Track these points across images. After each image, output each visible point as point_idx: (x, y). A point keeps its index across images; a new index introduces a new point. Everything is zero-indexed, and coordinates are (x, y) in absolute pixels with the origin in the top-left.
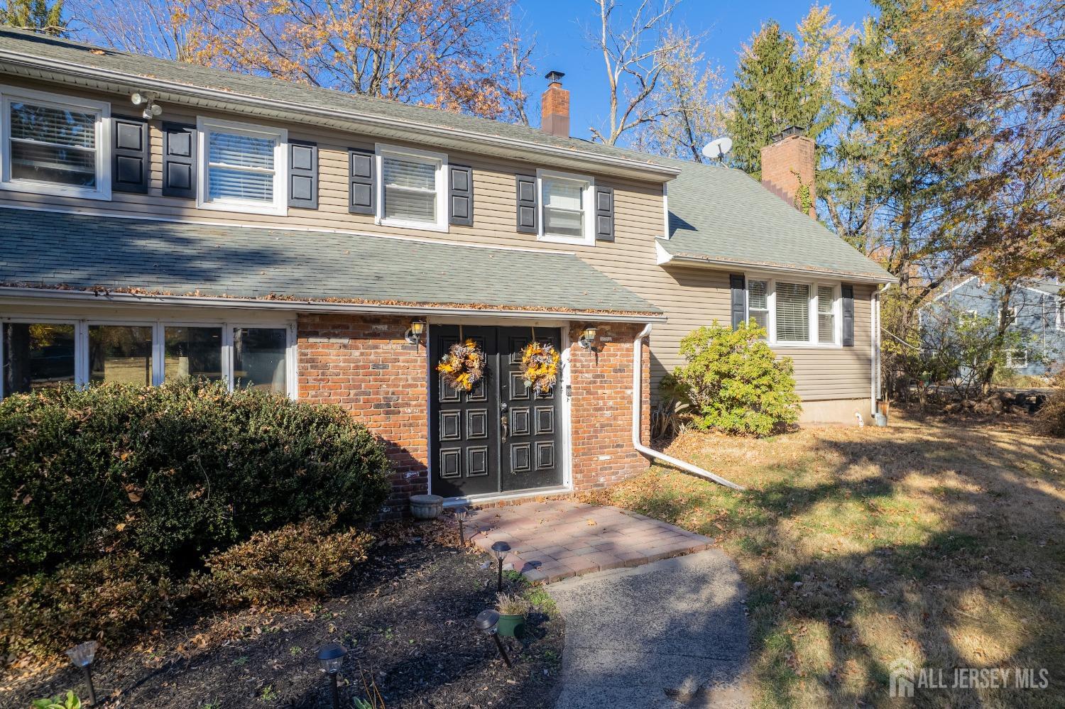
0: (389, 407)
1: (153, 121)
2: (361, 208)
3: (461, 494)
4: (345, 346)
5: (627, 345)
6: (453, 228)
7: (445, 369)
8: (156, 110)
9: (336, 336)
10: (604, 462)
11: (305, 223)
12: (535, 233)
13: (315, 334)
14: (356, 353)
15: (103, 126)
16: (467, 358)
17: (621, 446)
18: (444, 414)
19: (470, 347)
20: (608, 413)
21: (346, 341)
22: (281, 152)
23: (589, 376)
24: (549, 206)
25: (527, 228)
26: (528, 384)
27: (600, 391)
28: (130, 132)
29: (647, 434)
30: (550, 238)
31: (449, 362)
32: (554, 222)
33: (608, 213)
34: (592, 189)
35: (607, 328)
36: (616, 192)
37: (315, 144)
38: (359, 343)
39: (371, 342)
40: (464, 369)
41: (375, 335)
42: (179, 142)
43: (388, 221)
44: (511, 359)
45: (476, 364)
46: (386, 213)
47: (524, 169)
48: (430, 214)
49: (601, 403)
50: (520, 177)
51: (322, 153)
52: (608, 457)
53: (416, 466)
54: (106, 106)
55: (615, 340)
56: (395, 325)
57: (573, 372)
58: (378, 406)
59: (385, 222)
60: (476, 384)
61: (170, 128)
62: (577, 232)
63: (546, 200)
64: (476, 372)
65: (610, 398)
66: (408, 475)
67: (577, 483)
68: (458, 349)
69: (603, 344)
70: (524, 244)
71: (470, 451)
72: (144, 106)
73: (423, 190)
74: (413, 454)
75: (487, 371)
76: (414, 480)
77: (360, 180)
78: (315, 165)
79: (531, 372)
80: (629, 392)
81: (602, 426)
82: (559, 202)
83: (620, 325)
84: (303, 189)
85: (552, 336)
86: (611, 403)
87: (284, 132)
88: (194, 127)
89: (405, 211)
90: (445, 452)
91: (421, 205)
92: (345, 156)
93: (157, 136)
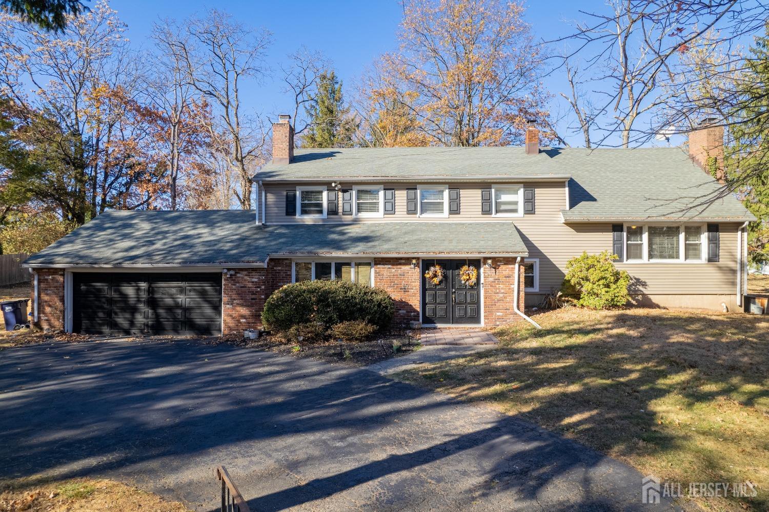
0: (405, 290)
1: (339, 190)
2: (411, 211)
3: (435, 323)
4: (390, 268)
5: (512, 266)
6: (450, 216)
7: (427, 276)
8: (339, 186)
9: (386, 264)
10: (499, 316)
11: (390, 219)
12: (491, 214)
13: (380, 264)
14: (393, 270)
15: (325, 194)
16: (436, 272)
17: (509, 309)
18: (427, 293)
19: (437, 268)
20: (501, 295)
21: (390, 266)
22: (381, 193)
23: (491, 279)
24: (500, 200)
25: (486, 211)
26: (463, 282)
27: (497, 286)
28: (332, 194)
29: (522, 305)
30: (499, 215)
31: (428, 273)
32: (503, 207)
33: (531, 201)
34: (522, 190)
35: (501, 259)
36: (536, 190)
37: (393, 189)
38: (395, 267)
39: (399, 266)
40: (435, 276)
41: (400, 264)
42: (347, 195)
43: (424, 215)
44: (456, 272)
45: (440, 274)
46: (422, 212)
47: (485, 185)
48: (441, 211)
49: (498, 291)
50: (483, 190)
51: (396, 192)
52: (501, 314)
53: (415, 311)
54: (326, 187)
55: (505, 264)
56: (407, 261)
57: (485, 277)
58: (401, 289)
59: (421, 216)
60: (441, 282)
61: (344, 191)
62: (515, 211)
63: (497, 197)
64: (440, 277)
65: (502, 289)
66: (412, 314)
67: (485, 323)
68: (432, 269)
69: (499, 266)
70: (486, 219)
71: (439, 307)
72: (336, 186)
73: (439, 201)
74: (414, 307)
75: (445, 277)
76: (414, 316)
77: (411, 201)
78: (394, 197)
79: (465, 277)
80: (512, 286)
81: (498, 300)
82: (505, 198)
83: (508, 258)
84: (389, 207)
85: (476, 263)
86: (503, 291)
87: (382, 186)
88: (351, 190)
89: (431, 210)
90: (428, 307)
91: (438, 207)
92: (405, 192)
93: (340, 194)
